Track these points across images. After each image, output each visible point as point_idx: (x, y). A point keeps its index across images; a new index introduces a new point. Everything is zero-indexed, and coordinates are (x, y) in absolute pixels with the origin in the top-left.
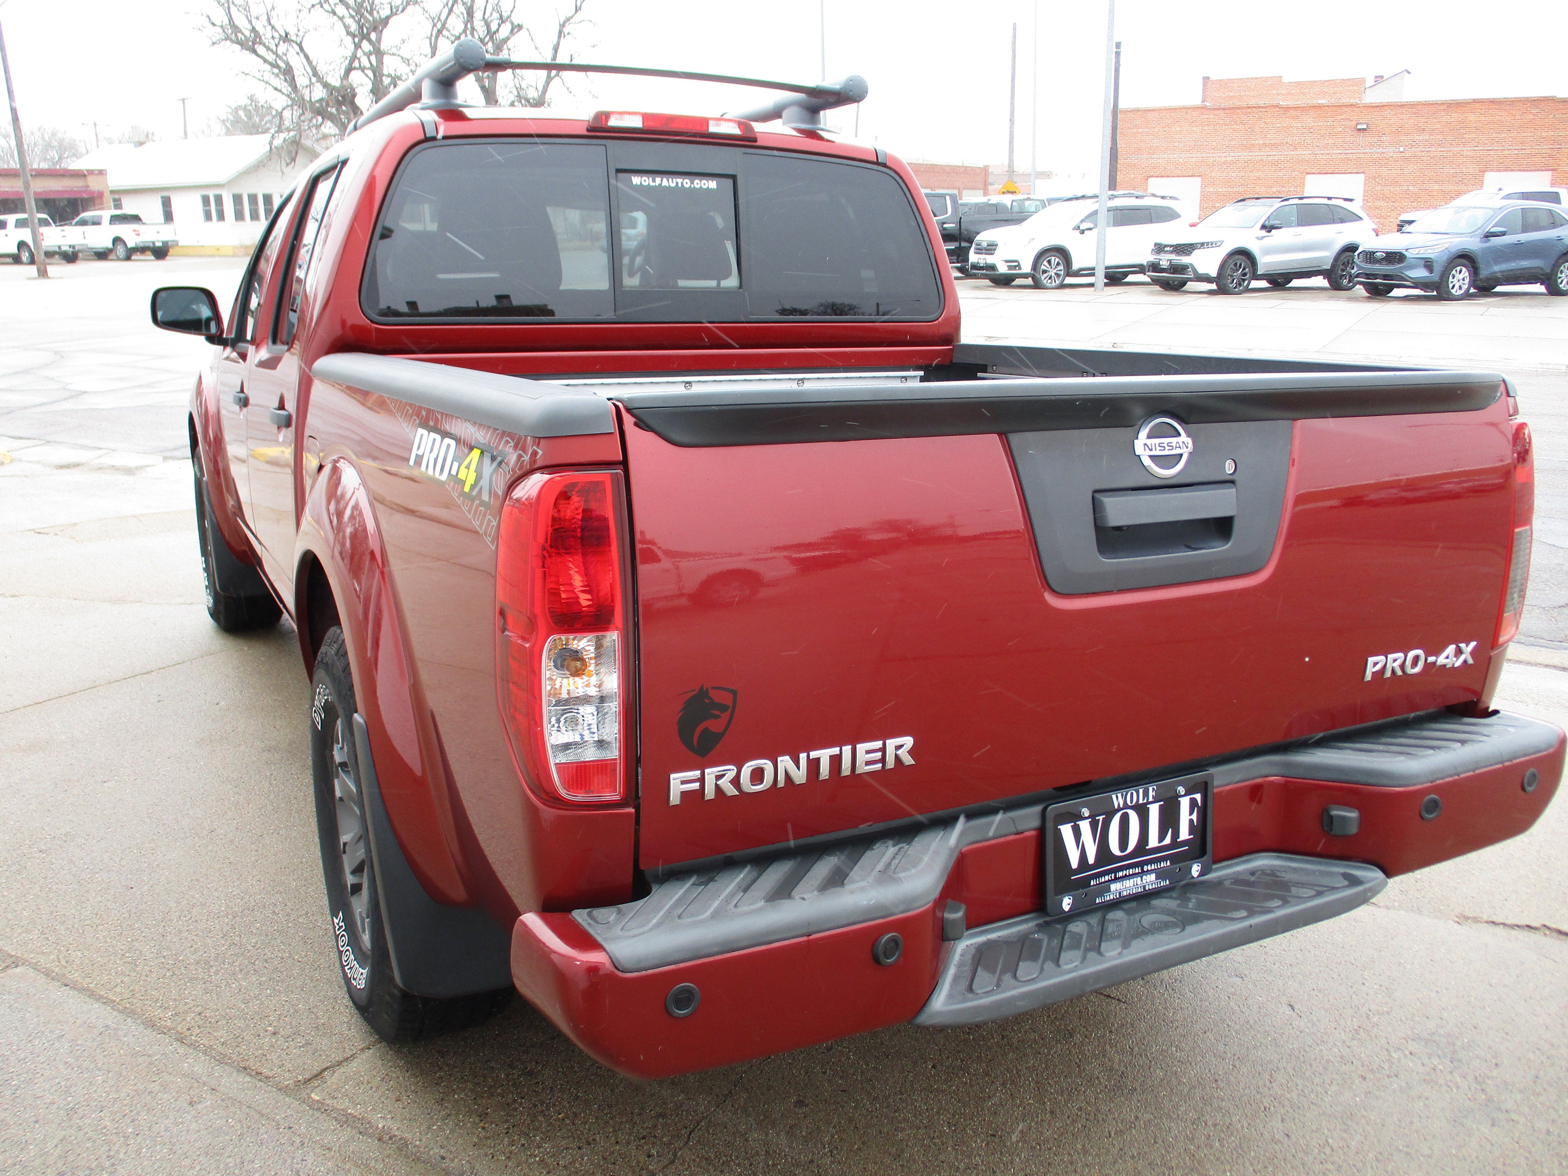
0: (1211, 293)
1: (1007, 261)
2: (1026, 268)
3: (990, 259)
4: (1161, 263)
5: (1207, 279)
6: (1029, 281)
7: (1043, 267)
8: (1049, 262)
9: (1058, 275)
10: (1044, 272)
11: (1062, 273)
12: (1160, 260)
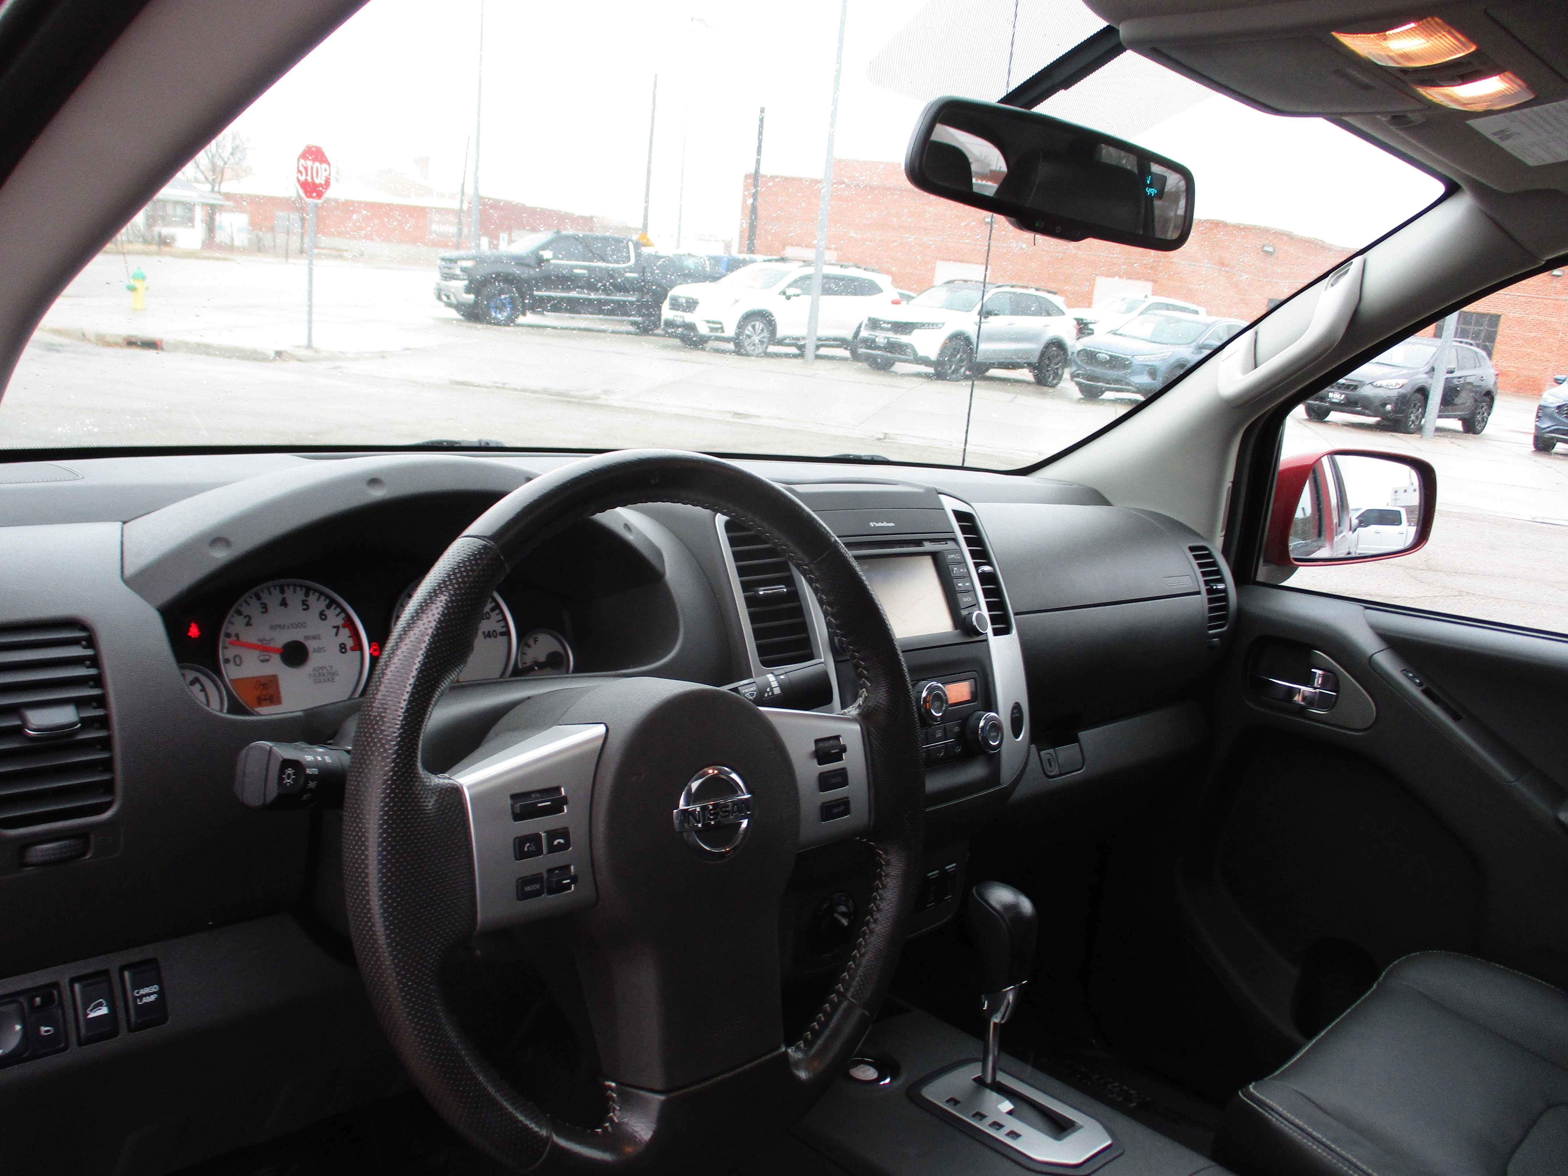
0: (927, 376)
1: (708, 322)
2: (730, 331)
3: (688, 317)
4: (877, 340)
5: (926, 362)
6: (731, 346)
7: (747, 332)
8: (754, 327)
9: (761, 342)
10: (749, 337)
11: (766, 340)
12: (876, 336)
